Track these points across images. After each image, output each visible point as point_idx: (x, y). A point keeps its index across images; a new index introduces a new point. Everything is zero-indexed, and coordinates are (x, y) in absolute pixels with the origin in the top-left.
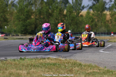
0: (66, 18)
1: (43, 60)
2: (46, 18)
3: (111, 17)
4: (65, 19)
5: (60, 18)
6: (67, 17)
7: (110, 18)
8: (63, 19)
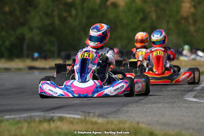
0: (74, 12)
1: (50, 125)
2: (18, 13)
3: (195, 7)
4: (70, 15)
5: (56, 13)
6: (76, 9)
7: (193, 10)
8: (65, 14)
